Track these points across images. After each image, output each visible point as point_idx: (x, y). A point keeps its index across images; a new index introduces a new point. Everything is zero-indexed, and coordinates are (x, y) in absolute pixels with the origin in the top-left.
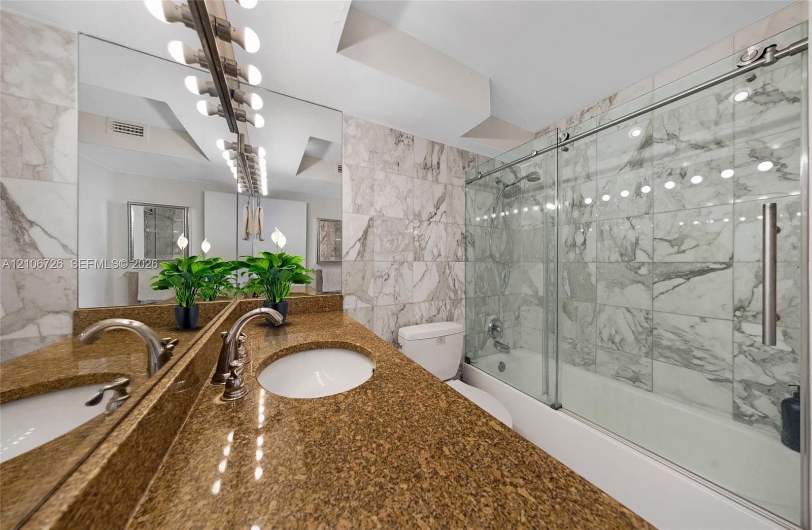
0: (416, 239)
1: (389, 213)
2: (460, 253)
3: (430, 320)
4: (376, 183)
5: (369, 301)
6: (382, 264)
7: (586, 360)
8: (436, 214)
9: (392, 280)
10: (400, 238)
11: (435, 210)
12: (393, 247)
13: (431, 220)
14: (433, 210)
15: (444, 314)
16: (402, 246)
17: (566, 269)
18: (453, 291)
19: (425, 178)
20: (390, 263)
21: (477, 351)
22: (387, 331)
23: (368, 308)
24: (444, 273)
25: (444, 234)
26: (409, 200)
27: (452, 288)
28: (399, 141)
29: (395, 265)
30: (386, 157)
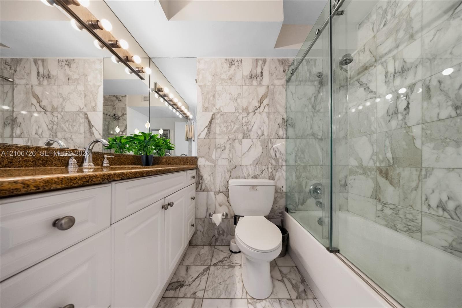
0: (244, 124)
1: (225, 110)
2: (281, 132)
3: (255, 177)
4: (217, 93)
5: (213, 161)
6: (221, 141)
7: (410, 227)
8: (260, 107)
9: (227, 150)
10: (233, 124)
11: (260, 105)
12: (228, 131)
13: (256, 111)
14: (257, 105)
15: (266, 174)
16: (234, 129)
17: (388, 137)
18: (274, 159)
19: (250, 84)
20: (226, 140)
21: (298, 206)
22: (224, 180)
23: (212, 165)
24: (266, 147)
25: (266, 120)
26: (239, 100)
27: (274, 157)
28: (232, 65)
29: (229, 142)
30: (224, 76)
